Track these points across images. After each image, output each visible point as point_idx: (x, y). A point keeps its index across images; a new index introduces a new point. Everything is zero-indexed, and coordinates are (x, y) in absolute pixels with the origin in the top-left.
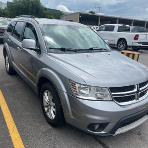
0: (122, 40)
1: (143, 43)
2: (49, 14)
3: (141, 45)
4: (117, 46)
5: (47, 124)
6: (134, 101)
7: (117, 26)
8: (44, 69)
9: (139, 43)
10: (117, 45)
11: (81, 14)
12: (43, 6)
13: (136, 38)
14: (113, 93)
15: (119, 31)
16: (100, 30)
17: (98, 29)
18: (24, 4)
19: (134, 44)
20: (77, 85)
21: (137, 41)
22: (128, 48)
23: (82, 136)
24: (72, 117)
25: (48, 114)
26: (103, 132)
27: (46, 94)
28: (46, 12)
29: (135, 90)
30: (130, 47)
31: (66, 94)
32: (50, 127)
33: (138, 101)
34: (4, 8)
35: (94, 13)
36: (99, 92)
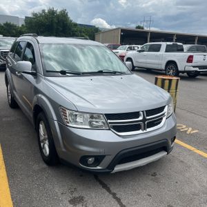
0: (171, 64)
1: (200, 67)
2: (80, 32)
3: (197, 69)
4: (164, 72)
5: (43, 162)
6: (140, 131)
7: (164, 45)
8: (40, 95)
9: (194, 67)
10: (165, 70)
11: (123, 30)
12: (71, 21)
13: (190, 59)
14: (109, 121)
15: (167, 51)
16: (143, 51)
17: (140, 49)
18: (47, 19)
19: (187, 69)
20: (67, 112)
21: (190, 64)
22: (180, 74)
23: (81, 176)
24: (64, 150)
25: (44, 151)
26: (99, 168)
27: (41, 125)
28: (75, 29)
29: (141, 118)
30: (183, 72)
31: (56, 123)
32: (45, 166)
33: (145, 131)
34: (20, 26)
35: (142, 28)
36: (94, 120)
